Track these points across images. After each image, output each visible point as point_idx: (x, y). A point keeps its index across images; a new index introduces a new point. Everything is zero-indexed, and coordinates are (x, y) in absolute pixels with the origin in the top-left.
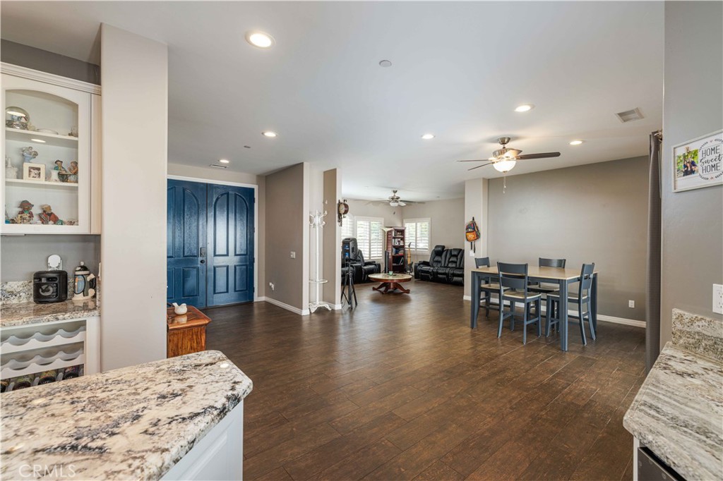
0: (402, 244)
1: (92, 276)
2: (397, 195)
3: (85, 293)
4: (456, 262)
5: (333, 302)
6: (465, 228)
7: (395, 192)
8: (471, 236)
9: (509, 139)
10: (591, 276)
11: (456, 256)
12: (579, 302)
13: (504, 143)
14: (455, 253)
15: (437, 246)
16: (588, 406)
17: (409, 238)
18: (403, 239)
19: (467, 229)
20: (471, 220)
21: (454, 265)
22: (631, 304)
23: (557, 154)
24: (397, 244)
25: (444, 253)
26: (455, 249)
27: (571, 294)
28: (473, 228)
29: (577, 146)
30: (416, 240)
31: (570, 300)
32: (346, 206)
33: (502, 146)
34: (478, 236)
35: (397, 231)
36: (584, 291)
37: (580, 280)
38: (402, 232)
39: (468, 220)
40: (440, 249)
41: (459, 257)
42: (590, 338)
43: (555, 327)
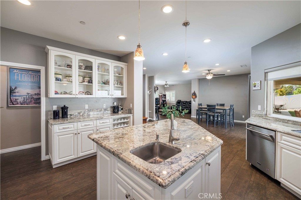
0: (165, 100)
1: (122, 107)
2: (167, 83)
3: (121, 111)
4: (185, 106)
5: (153, 118)
6: (192, 94)
7: (166, 82)
8: (194, 97)
9: (211, 70)
10: (233, 108)
11: (185, 104)
12: (229, 115)
13: (209, 71)
14: (185, 102)
15: (178, 100)
16: (234, 137)
17: (168, 98)
18: (165, 98)
19: (192, 95)
20: (194, 92)
21: (184, 107)
22: (243, 116)
23: (224, 75)
24: (164, 100)
25: (181, 103)
26: (185, 101)
27: (228, 113)
28: (194, 94)
29: (229, 72)
30: (170, 98)
31: (228, 115)
32: (157, 88)
33: (209, 72)
34: (196, 97)
35: (164, 95)
36: (231, 112)
37: (230, 109)
38: (165, 95)
39: (192, 92)
40: (179, 101)
41: (186, 104)
42: (232, 126)
43: (222, 123)
